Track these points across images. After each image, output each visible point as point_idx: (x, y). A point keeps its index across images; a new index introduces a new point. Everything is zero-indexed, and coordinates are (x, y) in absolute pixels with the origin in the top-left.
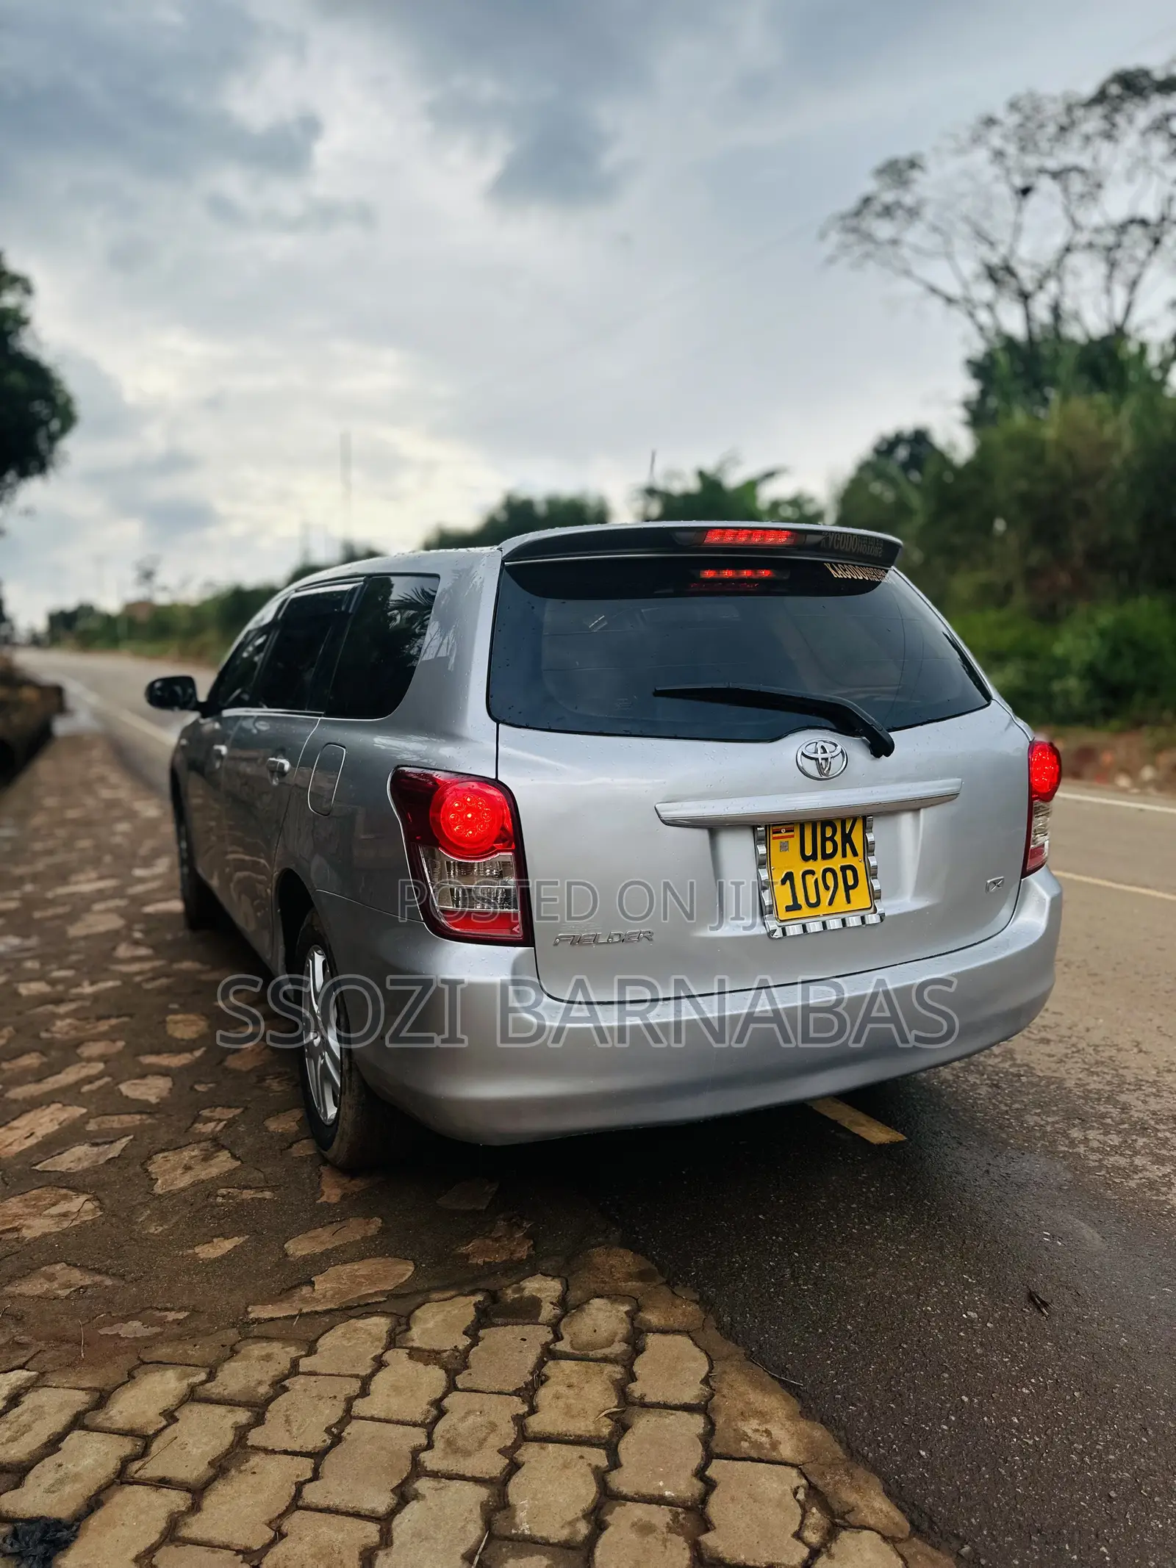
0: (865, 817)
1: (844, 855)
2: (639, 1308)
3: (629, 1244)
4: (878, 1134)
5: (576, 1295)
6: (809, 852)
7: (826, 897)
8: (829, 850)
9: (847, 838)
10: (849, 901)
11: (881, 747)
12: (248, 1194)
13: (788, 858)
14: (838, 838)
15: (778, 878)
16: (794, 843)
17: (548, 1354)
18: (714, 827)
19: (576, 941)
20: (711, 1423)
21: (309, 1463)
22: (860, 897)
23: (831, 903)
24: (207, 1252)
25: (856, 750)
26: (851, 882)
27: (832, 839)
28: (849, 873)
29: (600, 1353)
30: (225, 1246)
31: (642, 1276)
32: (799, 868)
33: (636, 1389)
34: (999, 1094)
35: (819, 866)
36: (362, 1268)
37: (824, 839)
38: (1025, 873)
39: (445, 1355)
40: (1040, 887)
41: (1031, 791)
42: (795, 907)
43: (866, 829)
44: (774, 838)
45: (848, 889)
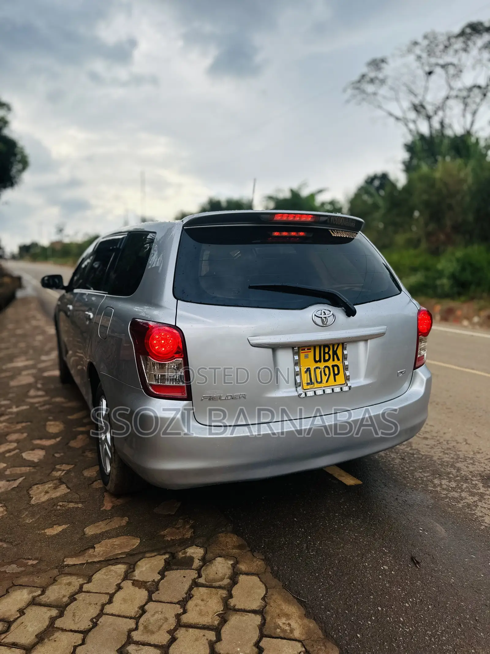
0: (343, 343)
1: (334, 360)
2: (237, 562)
3: (236, 532)
4: (350, 481)
5: (210, 556)
6: (317, 359)
7: (325, 378)
8: (327, 357)
9: (335, 353)
10: (335, 381)
11: (351, 313)
12: (71, 505)
13: (308, 361)
14: (331, 352)
15: (304, 369)
16: (311, 355)
17: (195, 584)
18: (275, 348)
19: (211, 398)
20: (264, 619)
21: (81, 636)
22: (340, 379)
23: (327, 382)
24: (50, 532)
25: (339, 314)
26: (336, 372)
27: (328, 353)
28: (336, 368)
29: (217, 584)
30: (58, 529)
31: (240, 547)
32: (313, 365)
33: (232, 602)
34: (404, 463)
35: (322, 365)
36: (116, 541)
37: (325, 353)
38: (415, 368)
39: (148, 584)
40: (422, 374)
41: (419, 332)
42: (311, 383)
43: (344, 348)
44: (302, 353)
45: (335, 375)
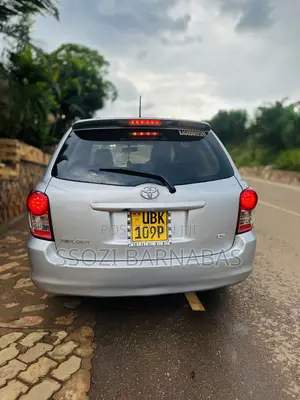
0: (167, 211)
1: (159, 223)
2: (78, 347)
4: (197, 306)
5: (69, 338)
6: (146, 221)
7: (150, 235)
8: (154, 220)
9: (160, 218)
10: (159, 237)
11: (173, 191)
13: (138, 221)
14: (157, 217)
15: (134, 227)
16: (141, 218)
17: (46, 355)
18: (111, 212)
20: (61, 387)
22: (163, 236)
23: (152, 237)
24: (9, 306)
25: (164, 190)
26: (161, 231)
27: (154, 217)
28: (160, 229)
29: (55, 358)
30: (14, 305)
31: (88, 337)
32: (142, 226)
33: (54, 371)
35: (150, 225)
36: (31, 318)
37: (152, 217)
38: (237, 233)
39: (24, 348)
40: (245, 238)
41: (241, 206)
42: (139, 237)
43: (169, 215)
44: (133, 216)
45: (159, 233)
